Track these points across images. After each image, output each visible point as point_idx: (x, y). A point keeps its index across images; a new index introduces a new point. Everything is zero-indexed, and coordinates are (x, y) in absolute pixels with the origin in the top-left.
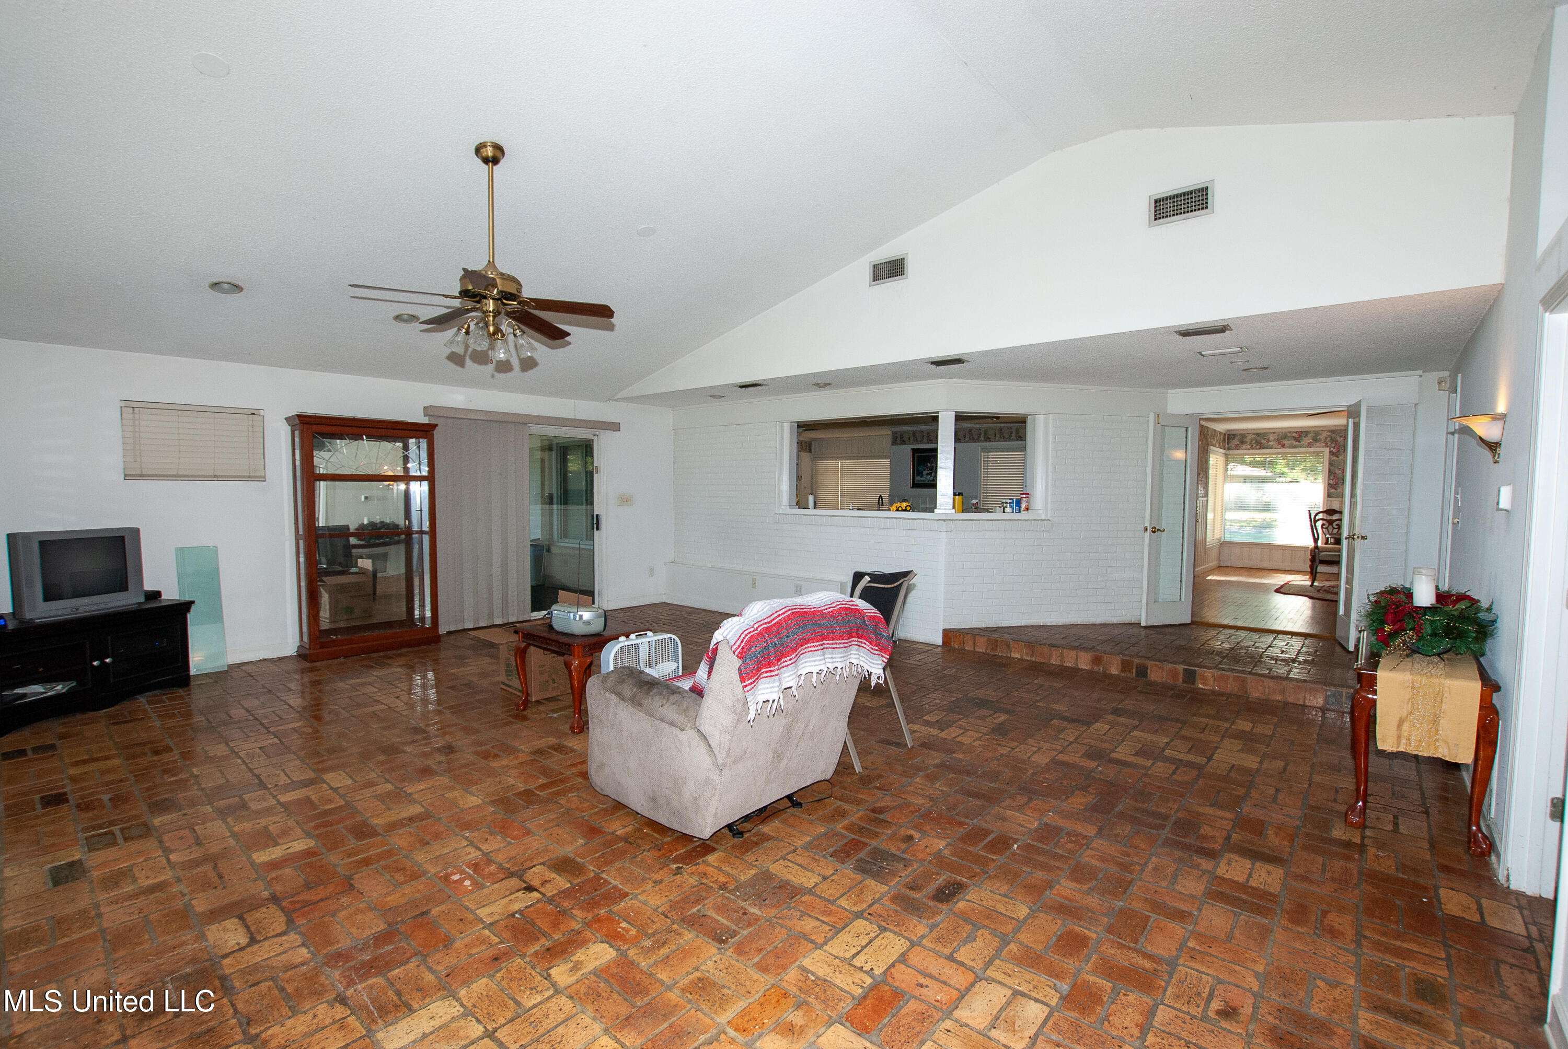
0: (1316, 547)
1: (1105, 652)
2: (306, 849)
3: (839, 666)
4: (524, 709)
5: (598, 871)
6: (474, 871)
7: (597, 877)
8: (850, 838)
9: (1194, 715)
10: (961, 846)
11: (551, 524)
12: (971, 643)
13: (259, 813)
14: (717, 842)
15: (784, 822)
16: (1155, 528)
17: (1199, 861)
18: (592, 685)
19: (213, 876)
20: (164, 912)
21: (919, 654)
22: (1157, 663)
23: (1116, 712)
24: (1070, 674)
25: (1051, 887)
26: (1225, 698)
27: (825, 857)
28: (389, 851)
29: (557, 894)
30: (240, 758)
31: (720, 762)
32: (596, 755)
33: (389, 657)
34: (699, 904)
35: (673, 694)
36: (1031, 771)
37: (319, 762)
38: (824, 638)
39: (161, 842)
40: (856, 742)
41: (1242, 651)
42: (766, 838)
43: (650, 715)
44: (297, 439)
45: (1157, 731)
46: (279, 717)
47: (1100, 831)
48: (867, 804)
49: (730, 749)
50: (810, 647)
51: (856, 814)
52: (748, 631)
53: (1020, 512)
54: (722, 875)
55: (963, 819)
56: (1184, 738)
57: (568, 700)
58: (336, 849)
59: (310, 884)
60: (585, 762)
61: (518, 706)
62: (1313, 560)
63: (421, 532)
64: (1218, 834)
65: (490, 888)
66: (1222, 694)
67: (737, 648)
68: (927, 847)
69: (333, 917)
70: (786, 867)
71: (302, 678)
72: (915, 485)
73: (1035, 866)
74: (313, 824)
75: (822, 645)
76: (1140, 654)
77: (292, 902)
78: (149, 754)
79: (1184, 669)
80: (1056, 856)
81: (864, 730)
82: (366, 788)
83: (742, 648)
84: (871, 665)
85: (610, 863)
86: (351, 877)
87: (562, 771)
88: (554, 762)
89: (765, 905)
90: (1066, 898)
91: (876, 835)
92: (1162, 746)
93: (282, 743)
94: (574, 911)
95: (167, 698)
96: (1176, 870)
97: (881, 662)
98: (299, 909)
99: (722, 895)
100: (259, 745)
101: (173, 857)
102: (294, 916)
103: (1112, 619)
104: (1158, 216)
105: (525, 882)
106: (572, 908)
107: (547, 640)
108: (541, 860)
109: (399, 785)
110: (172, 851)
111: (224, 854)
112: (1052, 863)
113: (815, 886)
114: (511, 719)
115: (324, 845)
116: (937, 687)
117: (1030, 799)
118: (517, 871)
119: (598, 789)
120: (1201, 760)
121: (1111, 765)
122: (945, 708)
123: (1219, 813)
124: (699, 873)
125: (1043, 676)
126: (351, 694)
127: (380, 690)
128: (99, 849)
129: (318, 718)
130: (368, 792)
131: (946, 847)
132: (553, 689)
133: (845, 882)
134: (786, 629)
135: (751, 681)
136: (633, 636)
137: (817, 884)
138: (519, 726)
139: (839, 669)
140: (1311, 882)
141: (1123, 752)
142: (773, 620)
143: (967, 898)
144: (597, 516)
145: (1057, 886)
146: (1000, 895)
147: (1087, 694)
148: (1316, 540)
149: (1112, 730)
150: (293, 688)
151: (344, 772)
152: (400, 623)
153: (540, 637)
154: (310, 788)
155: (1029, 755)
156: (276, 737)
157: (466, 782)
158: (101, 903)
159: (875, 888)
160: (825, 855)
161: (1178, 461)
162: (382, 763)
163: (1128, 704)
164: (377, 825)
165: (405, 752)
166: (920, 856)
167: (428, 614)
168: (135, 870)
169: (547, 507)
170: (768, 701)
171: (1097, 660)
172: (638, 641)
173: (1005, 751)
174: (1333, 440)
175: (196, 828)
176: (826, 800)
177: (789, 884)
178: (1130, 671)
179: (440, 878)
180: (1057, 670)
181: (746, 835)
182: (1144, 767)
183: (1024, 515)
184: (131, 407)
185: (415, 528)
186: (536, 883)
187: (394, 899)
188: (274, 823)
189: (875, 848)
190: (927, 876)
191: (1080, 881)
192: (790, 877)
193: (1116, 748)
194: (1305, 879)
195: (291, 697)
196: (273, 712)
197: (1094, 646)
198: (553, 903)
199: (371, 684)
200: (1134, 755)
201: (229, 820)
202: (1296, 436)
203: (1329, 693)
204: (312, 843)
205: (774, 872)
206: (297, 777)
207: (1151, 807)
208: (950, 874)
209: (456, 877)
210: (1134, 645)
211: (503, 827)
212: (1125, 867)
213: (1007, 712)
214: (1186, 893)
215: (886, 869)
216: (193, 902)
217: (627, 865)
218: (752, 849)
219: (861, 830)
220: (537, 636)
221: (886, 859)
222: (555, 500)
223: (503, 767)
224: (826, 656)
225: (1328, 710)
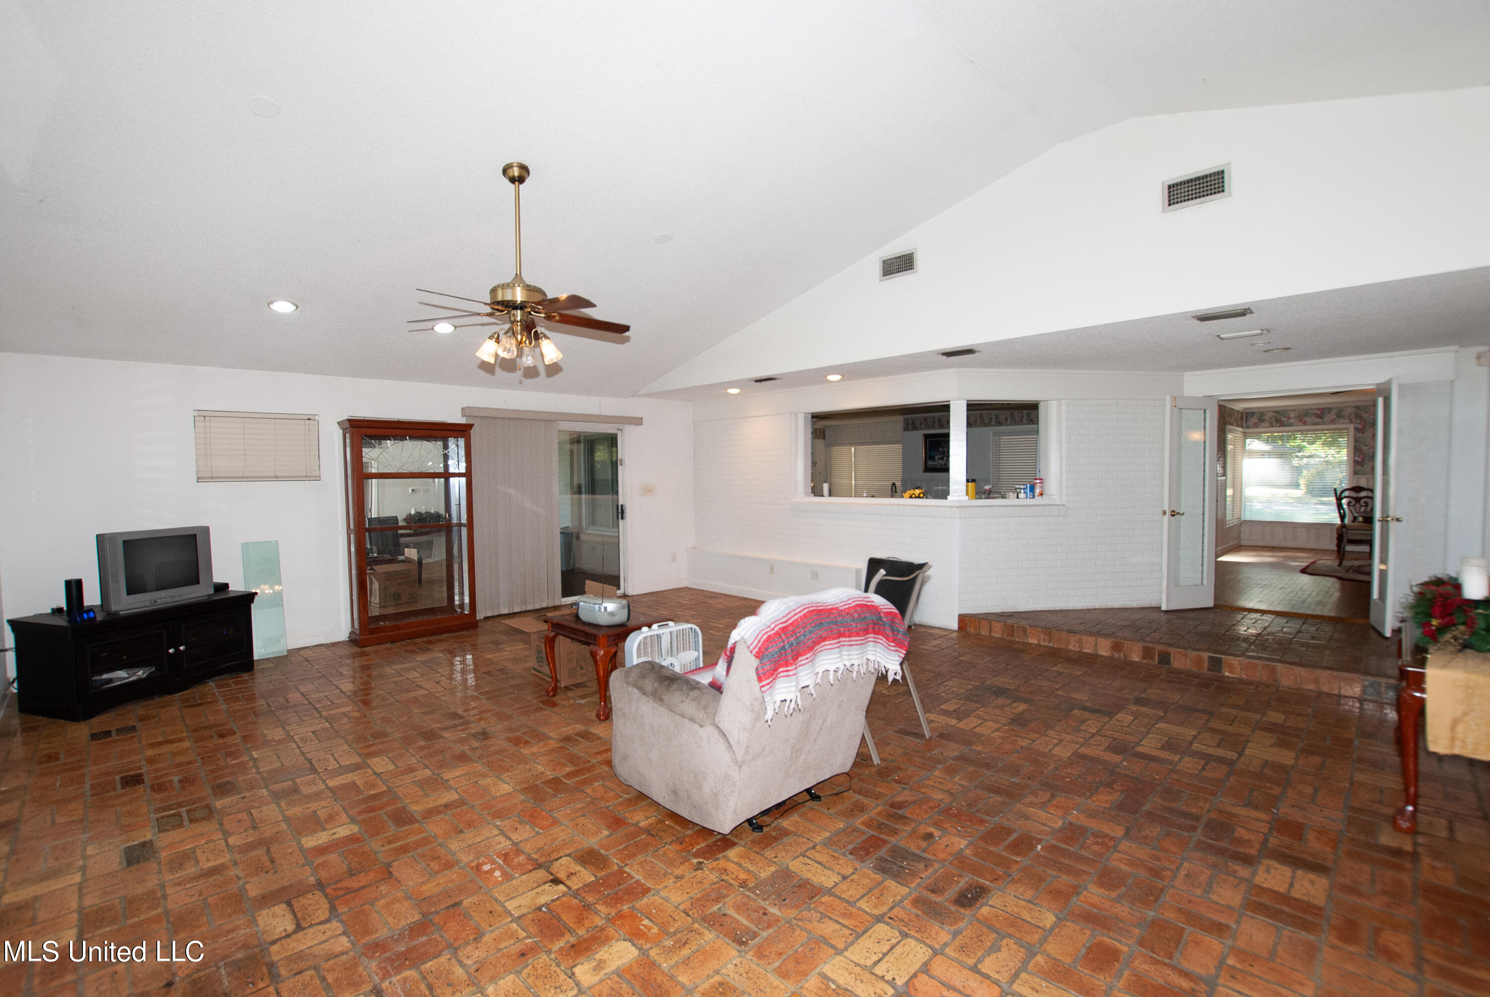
0: (1343, 526)
1: (1125, 639)
2: (350, 835)
3: (856, 663)
4: (554, 696)
5: (621, 864)
6: (504, 861)
7: (621, 871)
8: (869, 835)
9: (1222, 705)
10: (982, 846)
11: (580, 514)
12: (987, 629)
13: (309, 798)
14: (736, 836)
15: (803, 816)
16: (1174, 511)
17: (1236, 867)
18: (616, 678)
19: (265, 859)
20: (222, 895)
21: (935, 639)
22: (1180, 650)
23: (1139, 701)
24: (1089, 661)
25: (1078, 894)
26: (1253, 687)
27: (844, 854)
28: (426, 839)
29: (582, 887)
30: (295, 742)
31: (739, 759)
32: (620, 747)
33: (430, 642)
34: (720, 902)
35: (692, 690)
36: (1053, 765)
37: (366, 747)
38: (840, 635)
39: (221, 824)
40: (873, 732)
41: (1269, 637)
42: (785, 833)
43: (671, 710)
44: (348, 441)
45: (1182, 723)
46: (330, 701)
47: (1128, 831)
48: (886, 799)
49: (748, 747)
50: (826, 645)
51: (875, 809)
52: (765, 631)
53: (1034, 497)
54: (742, 871)
55: (984, 817)
56: (1213, 731)
57: (594, 687)
58: (378, 835)
59: (352, 870)
60: (609, 750)
61: (548, 692)
62: (1340, 538)
63: (460, 525)
64: (1253, 837)
65: (520, 879)
66: (1251, 683)
67: (754, 648)
68: (947, 846)
69: (372, 905)
70: (805, 864)
71: (354, 663)
72: (927, 469)
73: (1060, 870)
74: (357, 810)
75: (838, 642)
76: (1161, 641)
77: (335, 890)
78: (215, 737)
79: (1209, 657)
80: (1081, 859)
81: (882, 719)
82: (407, 774)
83: (760, 648)
84: (889, 661)
85: (633, 856)
86: (389, 865)
87: (589, 759)
88: (580, 749)
89: (785, 905)
90: (1094, 906)
91: (895, 832)
92: (1190, 739)
93: (332, 727)
94: (598, 907)
95: (233, 682)
96: (1211, 877)
97: (897, 658)
98: (343, 896)
99: (742, 894)
100: (313, 729)
101: (232, 840)
102: (337, 903)
103: (1131, 603)
104: (1172, 202)
105: (551, 874)
106: (596, 903)
107: (575, 631)
108: (568, 852)
109: (437, 772)
110: (230, 834)
111: (277, 838)
112: (1079, 866)
113: (835, 886)
114: (541, 705)
115: (366, 831)
116: (953, 675)
117: (1053, 796)
118: (545, 863)
119: (622, 779)
120: (1231, 755)
121: (1135, 760)
122: (962, 696)
123: (1254, 814)
124: (719, 869)
125: (1061, 662)
126: (396, 679)
127: (422, 675)
128: (168, 830)
129: (366, 703)
130: (408, 778)
131: (967, 846)
132: (582, 675)
133: (865, 883)
134: (803, 628)
135: (768, 681)
136: (655, 626)
137: (836, 884)
138: (547, 712)
139: (856, 667)
140: (1360, 894)
141: (1149, 745)
142: (790, 618)
143: (990, 902)
144: (622, 506)
145: (1085, 893)
146: (1025, 900)
147: (1108, 682)
148: (1342, 517)
149: (1136, 721)
150: (345, 673)
151: (388, 758)
152: (442, 610)
153: (568, 627)
154: (356, 773)
155: (1050, 747)
156: (327, 721)
157: (499, 769)
158: (167, 884)
159: (896, 890)
160: (844, 852)
161: (1196, 443)
162: (422, 748)
163: (1153, 693)
164: (416, 812)
165: (443, 737)
166: (942, 856)
167: (467, 600)
168: (198, 852)
169: (576, 496)
170: (785, 700)
171: (1117, 647)
172: (660, 632)
173: (1025, 743)
174: (1358, 416)
175: (253, 811)
176: (845, 793)
177: (809, 883)
178: (1152, 658)
179: (472, 868)
180: (1075, 657)
181: (765, 829)
182: (1171, 763)
183: (1038, 500)
184: (202, 416)
185: (455, 520)
186: (562, 876)
187: (429, 889)
188: (323, 808)
189: (895, 846)
190: (948, 878)
191: (1110, 887)
192: (809, 875)
193: (1141, 741)
194: (1352, 890)
195: (342, 681)
196: (326, 696)
197: (1114, 632)
198: (578, 897)
199: (413, 669)
200: (1160, 749)
201: (283, 804)
202: (1319, 412)
203: (1366, 683)
204: (355, 829)
205: (793, 869)
206: (345, 762)
207: (1181, 806)
208: (972, 876)
209: (486, 868)
210: (1155, 631)
211: (532, 816)
212: (1156, 873)
213: (1026, 701)
214: (1222, 902)
215: (907, 869)
216: (247, 886)
217: (650, 859)
218: (771, 844)
219: (880, 826)
220: (566, 626)
221: (904, 858)
222: (583, 489)
223: (534, 754)
224: (843, 653)
225: (1366, 700)
